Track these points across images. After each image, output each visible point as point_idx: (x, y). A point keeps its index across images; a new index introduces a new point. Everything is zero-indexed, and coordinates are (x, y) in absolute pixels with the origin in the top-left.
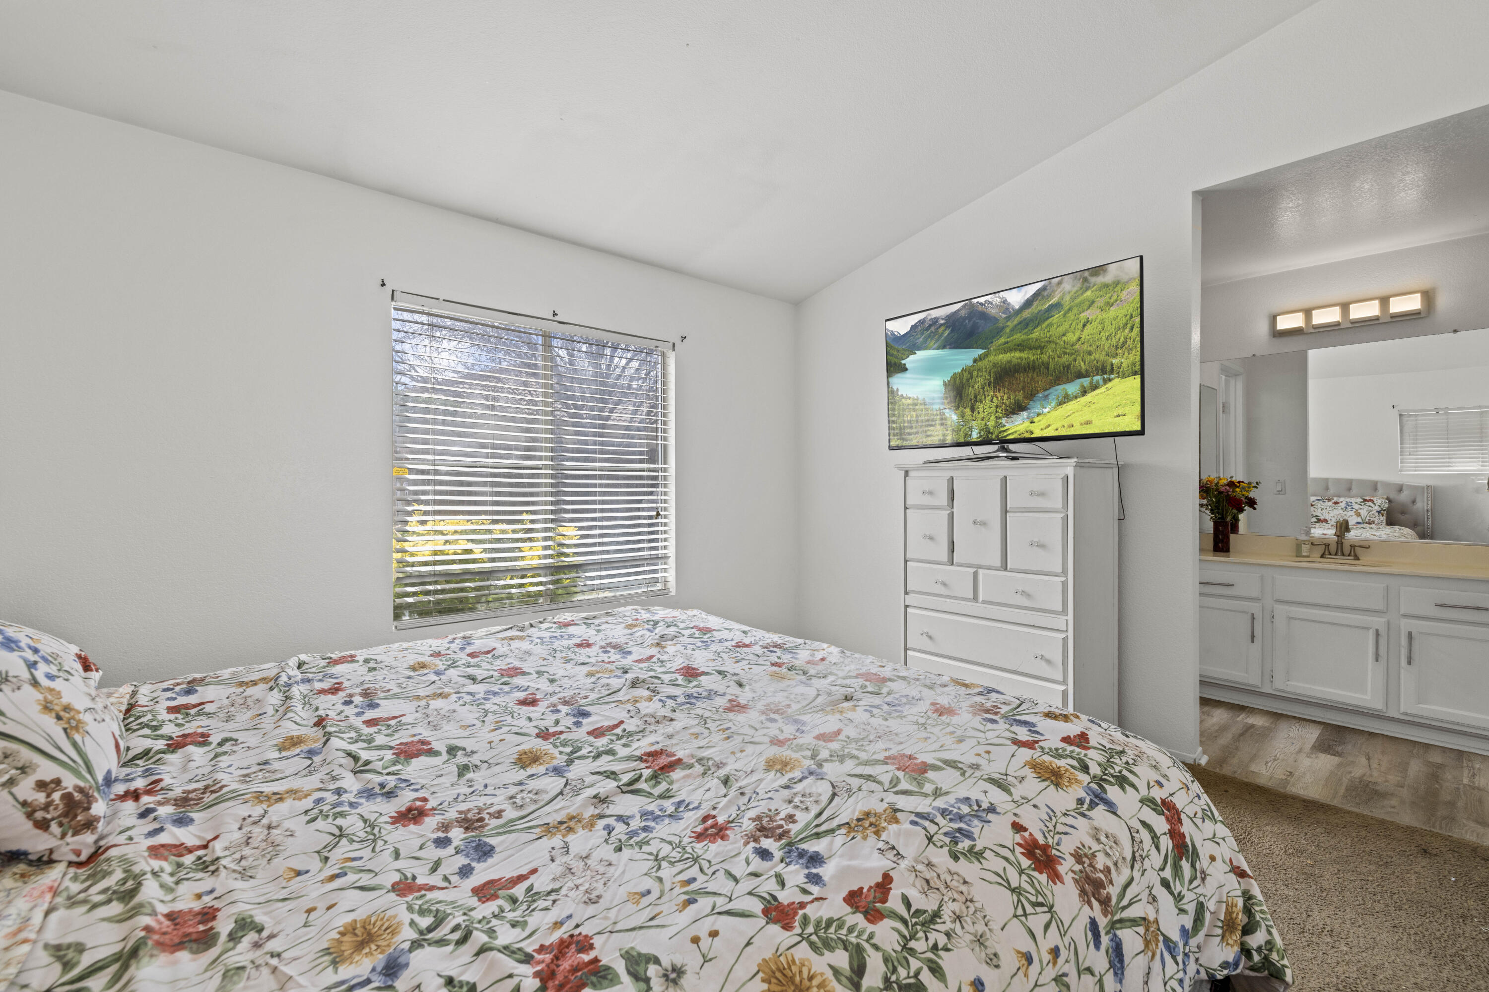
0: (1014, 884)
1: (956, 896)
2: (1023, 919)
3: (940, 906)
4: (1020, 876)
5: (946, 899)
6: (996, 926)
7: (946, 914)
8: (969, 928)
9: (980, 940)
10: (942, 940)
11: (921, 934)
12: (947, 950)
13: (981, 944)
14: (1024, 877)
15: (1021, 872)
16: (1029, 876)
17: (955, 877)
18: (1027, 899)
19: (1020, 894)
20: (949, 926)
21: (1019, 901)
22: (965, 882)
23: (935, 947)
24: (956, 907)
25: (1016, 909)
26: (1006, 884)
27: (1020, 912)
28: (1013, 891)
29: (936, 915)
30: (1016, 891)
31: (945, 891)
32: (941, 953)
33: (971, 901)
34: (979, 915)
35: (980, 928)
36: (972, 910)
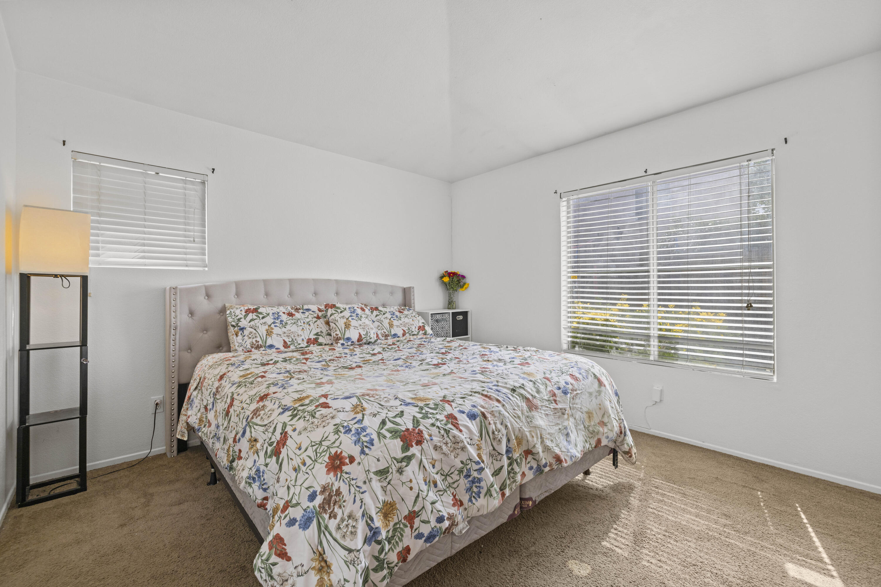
0: (323, 443)
1: (319, 423)
2: (311, 445)
3: (316, 418)
4: (327, 446)
5: (319, 420)
6: (308, 434)
7: (315, 420)
8: (310, 426)
9: (305, 429)
10: (307, 419)
11: (309, 414)
12: (304, 420)
13: (304, 429)
14: (326, 448)
15: (328, 447)
16: (326, 450)
17: (327, 424)
18: (317, 448)
19: (319, 445)
20: (311, 420)
21: (317, 444)
22: (324, 426)
23: (305, 417)
24: (316, 422)
25: (314, 442)
26: (323, 439)
27: (313, 444)
28: (321, 442)
29: (314, 417)
30: (320, 443)
31: (322, 420)
32: (303, 419)
33: (317, 427)
34: (313, 429)
35: (309, 429)
36: (314, 427)
